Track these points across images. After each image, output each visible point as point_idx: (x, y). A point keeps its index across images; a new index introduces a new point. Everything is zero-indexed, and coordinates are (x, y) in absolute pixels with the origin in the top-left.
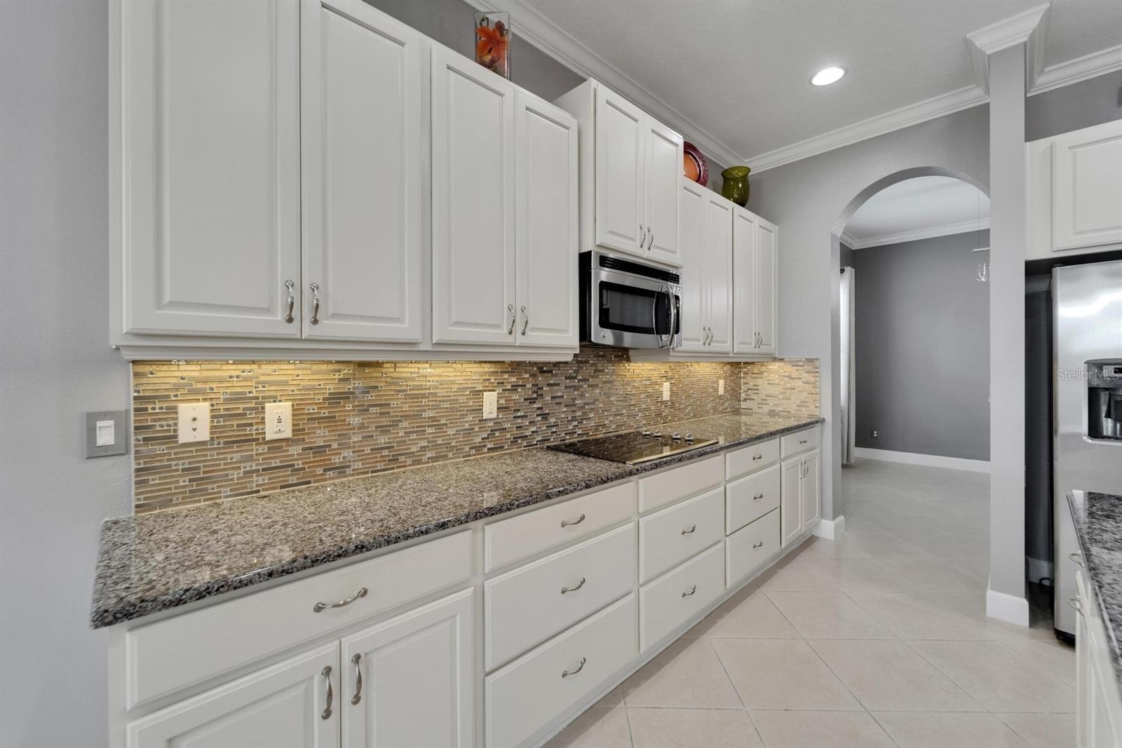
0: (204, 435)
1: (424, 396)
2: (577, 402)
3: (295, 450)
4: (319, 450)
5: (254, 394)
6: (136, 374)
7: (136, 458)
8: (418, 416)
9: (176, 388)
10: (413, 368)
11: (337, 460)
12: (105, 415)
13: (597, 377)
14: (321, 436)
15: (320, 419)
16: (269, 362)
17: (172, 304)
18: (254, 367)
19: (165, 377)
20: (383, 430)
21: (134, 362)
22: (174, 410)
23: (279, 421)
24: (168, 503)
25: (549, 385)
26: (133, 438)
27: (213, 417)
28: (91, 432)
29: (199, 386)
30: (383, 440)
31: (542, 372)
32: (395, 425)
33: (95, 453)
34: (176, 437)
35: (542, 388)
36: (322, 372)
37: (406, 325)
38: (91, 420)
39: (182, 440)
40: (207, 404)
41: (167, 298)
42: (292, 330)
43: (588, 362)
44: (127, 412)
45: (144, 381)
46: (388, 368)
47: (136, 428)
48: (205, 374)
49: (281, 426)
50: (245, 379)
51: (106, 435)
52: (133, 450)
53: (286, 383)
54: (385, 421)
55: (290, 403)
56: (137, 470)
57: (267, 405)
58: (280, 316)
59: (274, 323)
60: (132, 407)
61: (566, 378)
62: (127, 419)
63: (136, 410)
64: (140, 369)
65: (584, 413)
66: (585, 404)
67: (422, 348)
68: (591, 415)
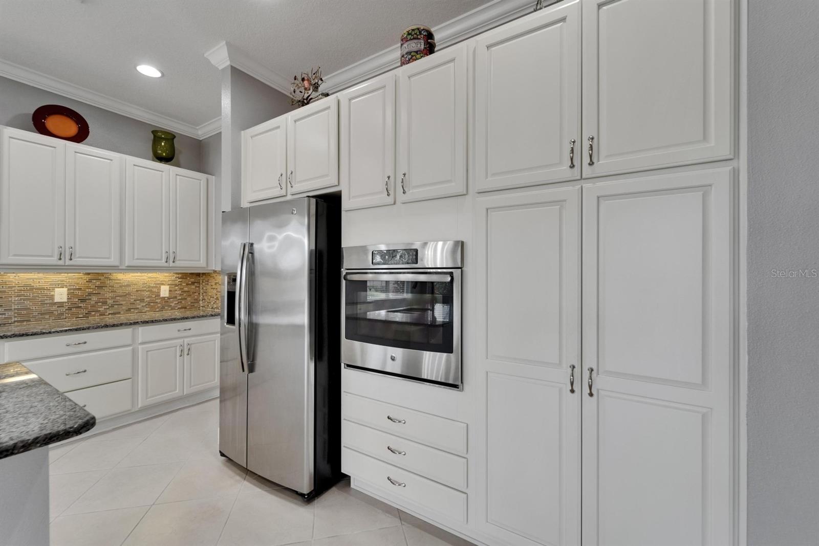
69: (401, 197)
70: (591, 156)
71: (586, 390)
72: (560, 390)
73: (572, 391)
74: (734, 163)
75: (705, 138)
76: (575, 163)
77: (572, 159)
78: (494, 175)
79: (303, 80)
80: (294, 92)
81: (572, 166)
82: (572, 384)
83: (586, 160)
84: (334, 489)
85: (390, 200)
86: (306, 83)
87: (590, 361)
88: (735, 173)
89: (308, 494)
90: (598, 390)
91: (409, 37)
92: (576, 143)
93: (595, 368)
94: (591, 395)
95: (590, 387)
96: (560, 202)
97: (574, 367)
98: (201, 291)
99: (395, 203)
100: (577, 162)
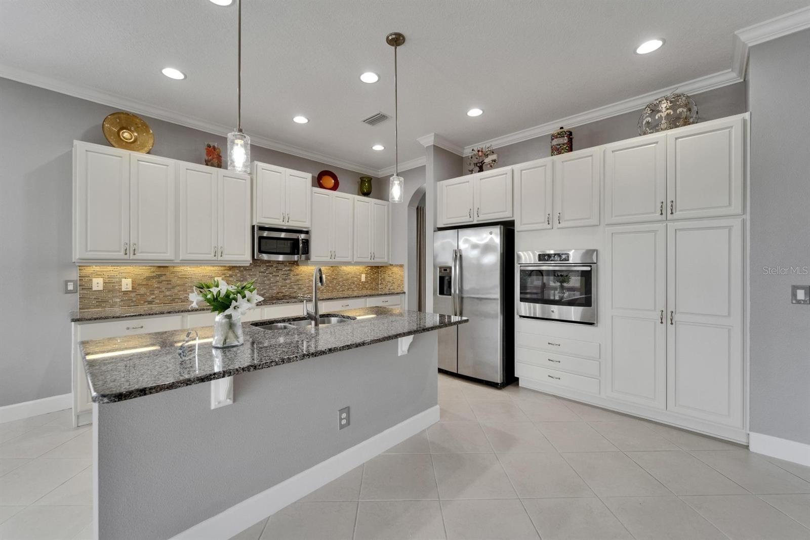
0: (101, 288)
1: (186, 278)
2: (265, 282)
3: (133, 295)
4: (142, 295)
5: (118, 276)
6: (80, 270)
7: (80, 294)
8: (184, 285)
9: (92, 273)
10: (183, 268)
11: (150, 299)
12: (70, 281)
13: (279, 272)
14: (142, 290)
15: (143, 285)
16: (124, 266)
17: (90, 251)
18: (118, 267)
19: (89, 270)
20: (169, 290)
21: (79, 266)
22: (91, 280)
23: (127, 285)
24: (89, 308)
25: (249, 275)
26: (79, 288)
27: (104, 283)
28: (66, 285)
29: (100, 273)
30: (168, 293)
31: (246, 270)
32: (173, 288)
33: (67, 292)
34: (92, 288)
35: (246, 276)
36: (143, 269)
37: (169, 254)
38: (66, 282)
39: (94, 289)
40: (102, 279)
41: (89, 249)
42: (127, 257)
43: (272, 266)
44: (77, 280)
45: (82, 271)
46: (171, 269)
47: (80, 285)
48: (102, 269)
49: (128, 286)
50: (115, 271)
51: (71, 287)
52: (78, 291)
53: (130, 273)
54: (170, 286)
55: (131, 279)
56: (80, 298)
57: (123, 280)
58: (123, 253)
59: (121, 255)
60: (78, 279)
61: (260, 272)
62: (77, 283)
63: (80, 280)
64: (80, 268)
65: (270, 287)
66: (271, 283)
67: (176, 261)
68: (275, 288)
69: (556, 225)
70: (672, 210)
71: (669, 322)
72: (655, 323)
73: (662, 323)
74: (744, 217)
75: (730, 204)
76: (663, 212)
77: (661, 211)
78: (616, 216)
79: (479, 151)
80: (472, 158)
81: (662, 214)
82: (662, 319)
83: (669, 211)
84: (509, 386)
85: (549, 226)
86: (480, 153)
87: (671, 308)
88: (744, 222)
89: (501, 384)
90: (676, 322)
91: (559, 136)
92: (664, 203)
93: (674, 311)
94: (672, 324)
95: (671, 320)
96: (655, 232)
97: (662, 311)
98: (380, 278)
99: (552, 228)
100: (664, 212)
